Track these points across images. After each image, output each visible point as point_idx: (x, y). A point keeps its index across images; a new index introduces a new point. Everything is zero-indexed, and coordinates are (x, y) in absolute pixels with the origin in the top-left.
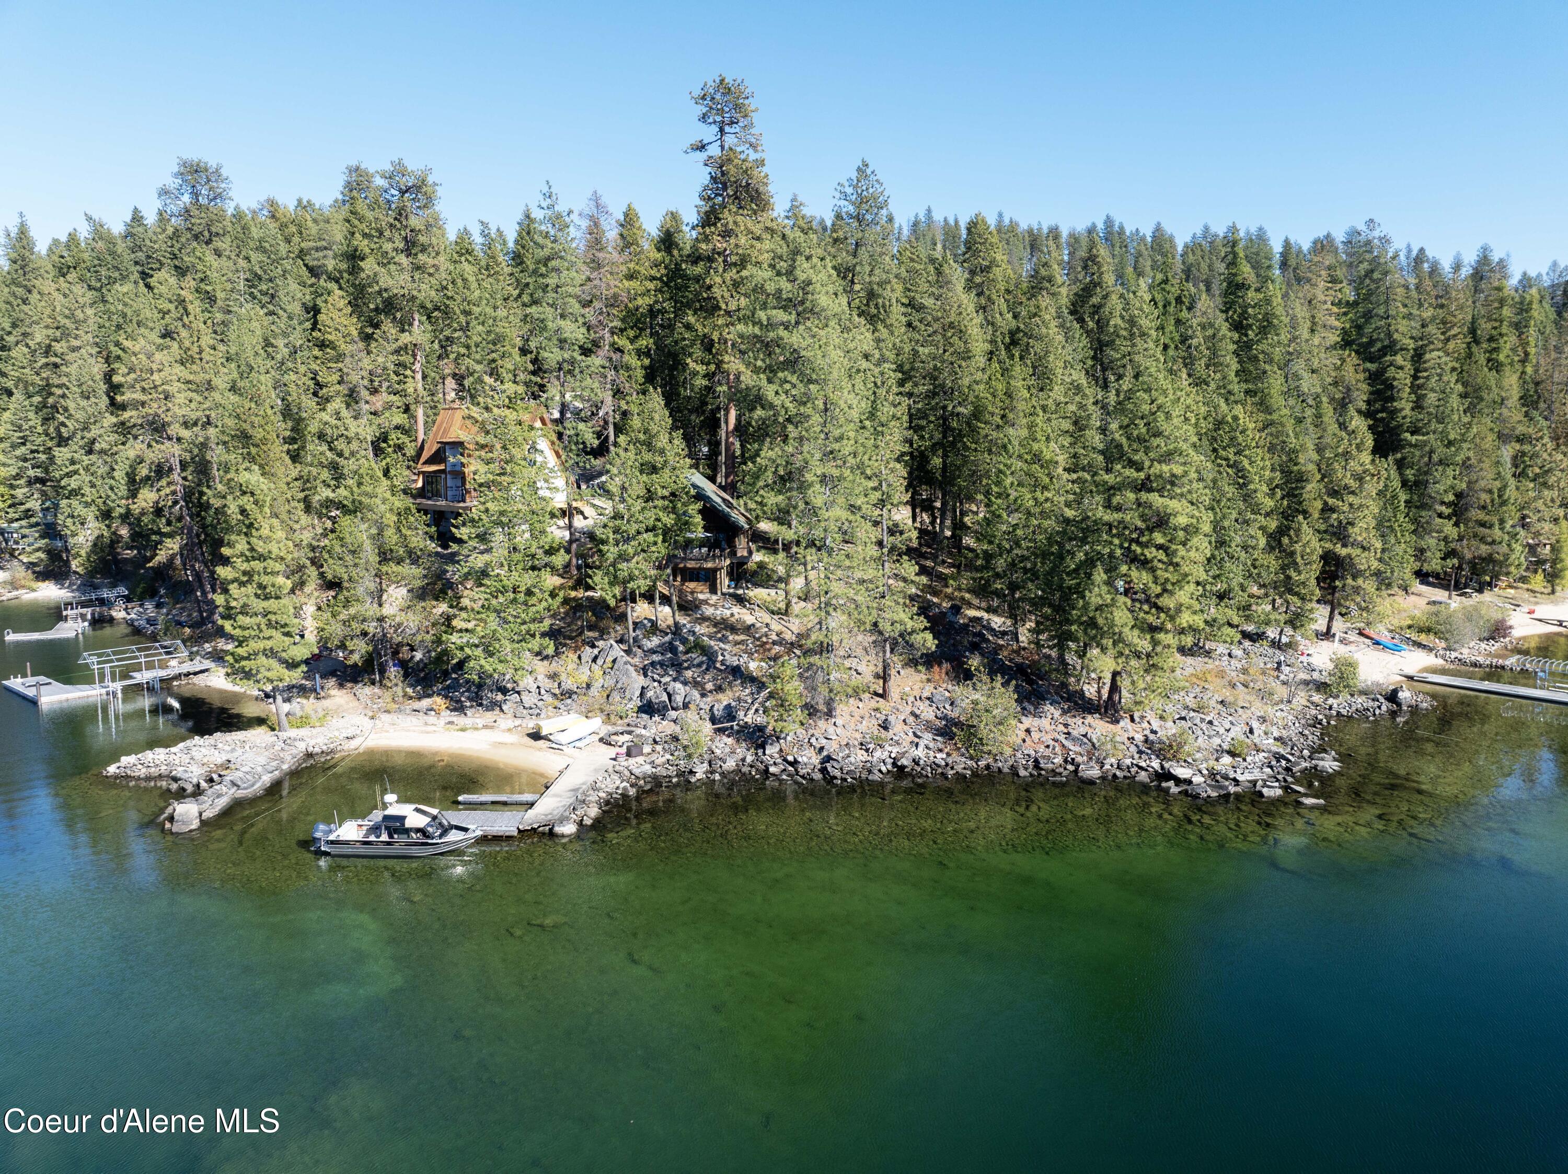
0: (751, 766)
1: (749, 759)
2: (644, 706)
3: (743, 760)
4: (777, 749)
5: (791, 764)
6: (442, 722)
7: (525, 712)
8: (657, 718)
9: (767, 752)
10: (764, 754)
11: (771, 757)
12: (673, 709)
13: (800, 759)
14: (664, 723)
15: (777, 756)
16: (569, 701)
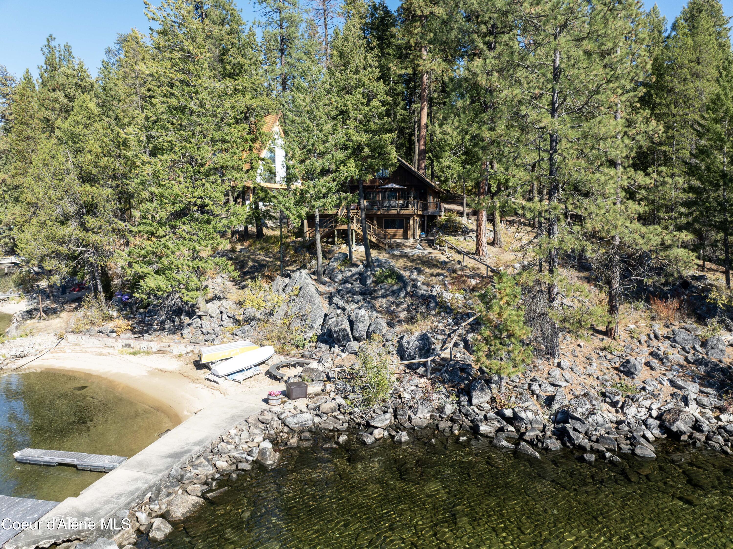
0: (452, 420)
1: (449, 409)
2: (323, 335)
3: (441, 410)
4: (488, 398)
5: (510, 420)
6: (120, 344)
7: (201, 337)
8: (336, 350)
9: (475, 401)
10: (470, 403)
11: (480, 407)
12: (356, 339)
13: (522, 415)
14: (344, 355)
15: (487, 406)
16: (247, 327)
